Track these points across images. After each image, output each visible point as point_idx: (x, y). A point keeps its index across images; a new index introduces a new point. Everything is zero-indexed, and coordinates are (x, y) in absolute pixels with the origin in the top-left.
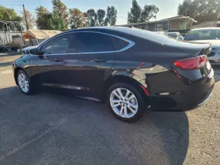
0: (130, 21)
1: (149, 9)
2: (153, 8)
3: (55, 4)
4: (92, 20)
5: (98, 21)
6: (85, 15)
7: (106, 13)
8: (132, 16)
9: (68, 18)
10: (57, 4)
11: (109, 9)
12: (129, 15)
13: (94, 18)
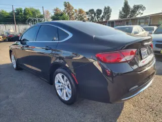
0: (121, 17)
1: (137, 8)
2: (141, 7)
3: (66, 6)
4: (92, 17)
5: (96, 17)
6: (87, 13)
7: (103, 11)
8: (123, 13)
9: (74, 16)
10: (67, 6)
11: (105, 8)
12: (120, 13)
13: (93, 15)
